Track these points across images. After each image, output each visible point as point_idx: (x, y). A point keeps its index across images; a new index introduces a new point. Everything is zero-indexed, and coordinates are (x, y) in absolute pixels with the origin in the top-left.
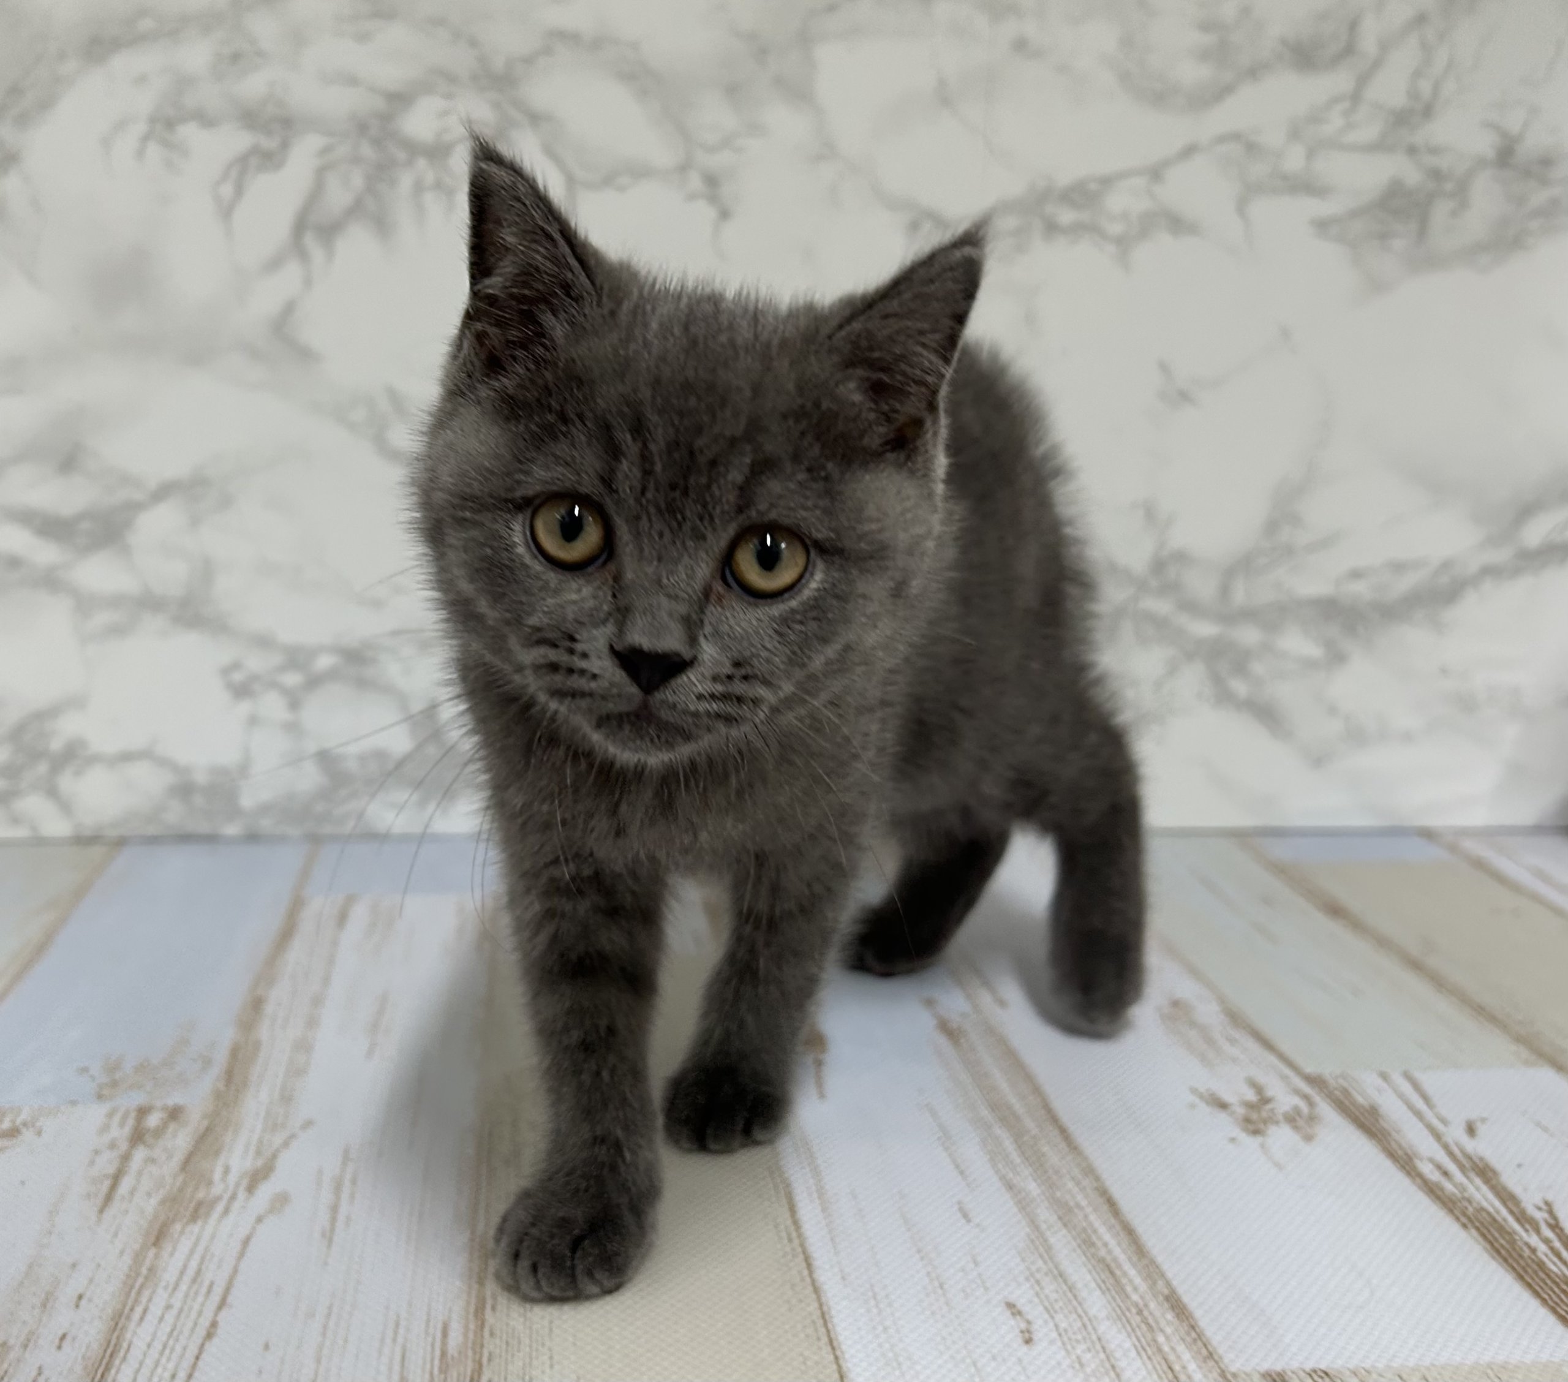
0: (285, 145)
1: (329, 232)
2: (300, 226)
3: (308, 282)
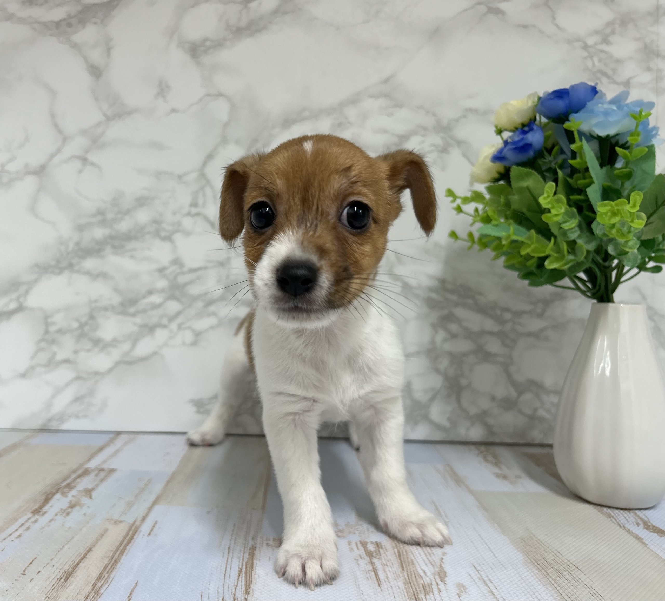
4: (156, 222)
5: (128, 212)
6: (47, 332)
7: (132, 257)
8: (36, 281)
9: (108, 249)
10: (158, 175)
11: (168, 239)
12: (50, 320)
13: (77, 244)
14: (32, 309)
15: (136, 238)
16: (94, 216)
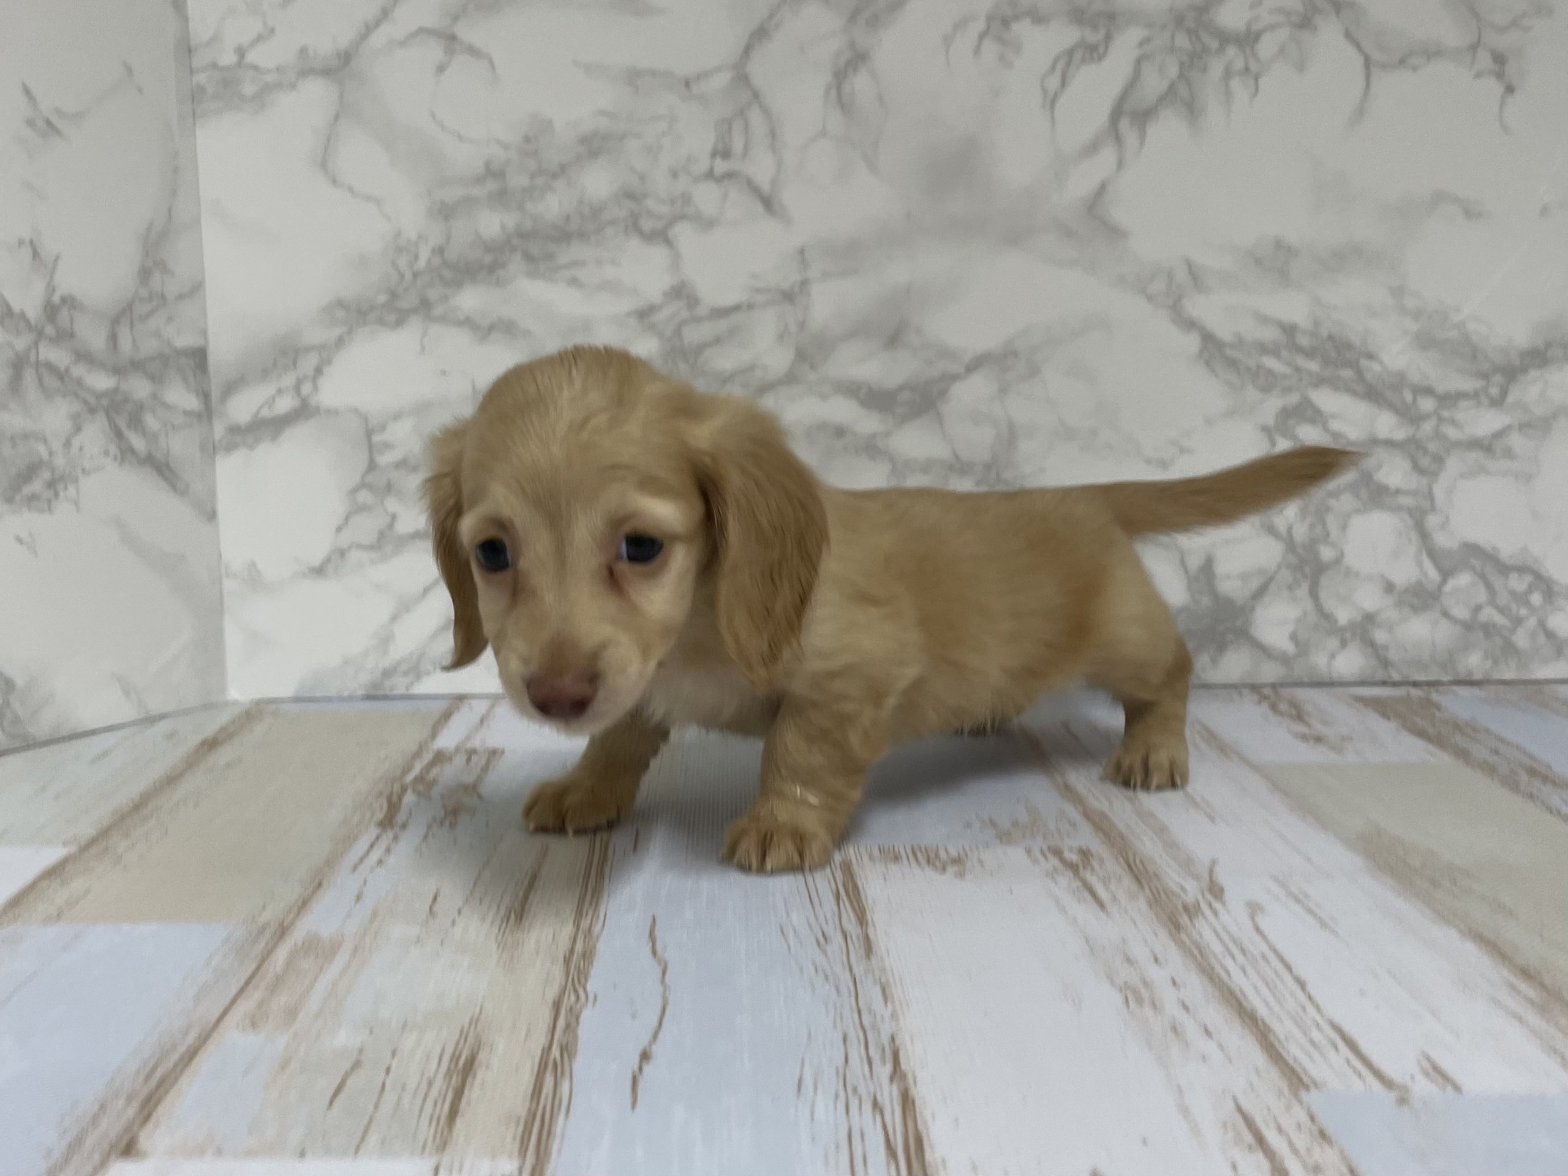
0: (1108, 38)
1: (1143, 117)
2: (1116, 114)
3: (1120, 164)
4: (630, 195)
5: (561, 171)
6: (372, 466)
7: (574, 282)
8: (340, 342)
9: (516, 264)
10: (634, 77)
11: (661, 236)
12: (377, 438)
13: (440, 251)
14: (333, 412)
15: (582, 236)
16: (479, 180)
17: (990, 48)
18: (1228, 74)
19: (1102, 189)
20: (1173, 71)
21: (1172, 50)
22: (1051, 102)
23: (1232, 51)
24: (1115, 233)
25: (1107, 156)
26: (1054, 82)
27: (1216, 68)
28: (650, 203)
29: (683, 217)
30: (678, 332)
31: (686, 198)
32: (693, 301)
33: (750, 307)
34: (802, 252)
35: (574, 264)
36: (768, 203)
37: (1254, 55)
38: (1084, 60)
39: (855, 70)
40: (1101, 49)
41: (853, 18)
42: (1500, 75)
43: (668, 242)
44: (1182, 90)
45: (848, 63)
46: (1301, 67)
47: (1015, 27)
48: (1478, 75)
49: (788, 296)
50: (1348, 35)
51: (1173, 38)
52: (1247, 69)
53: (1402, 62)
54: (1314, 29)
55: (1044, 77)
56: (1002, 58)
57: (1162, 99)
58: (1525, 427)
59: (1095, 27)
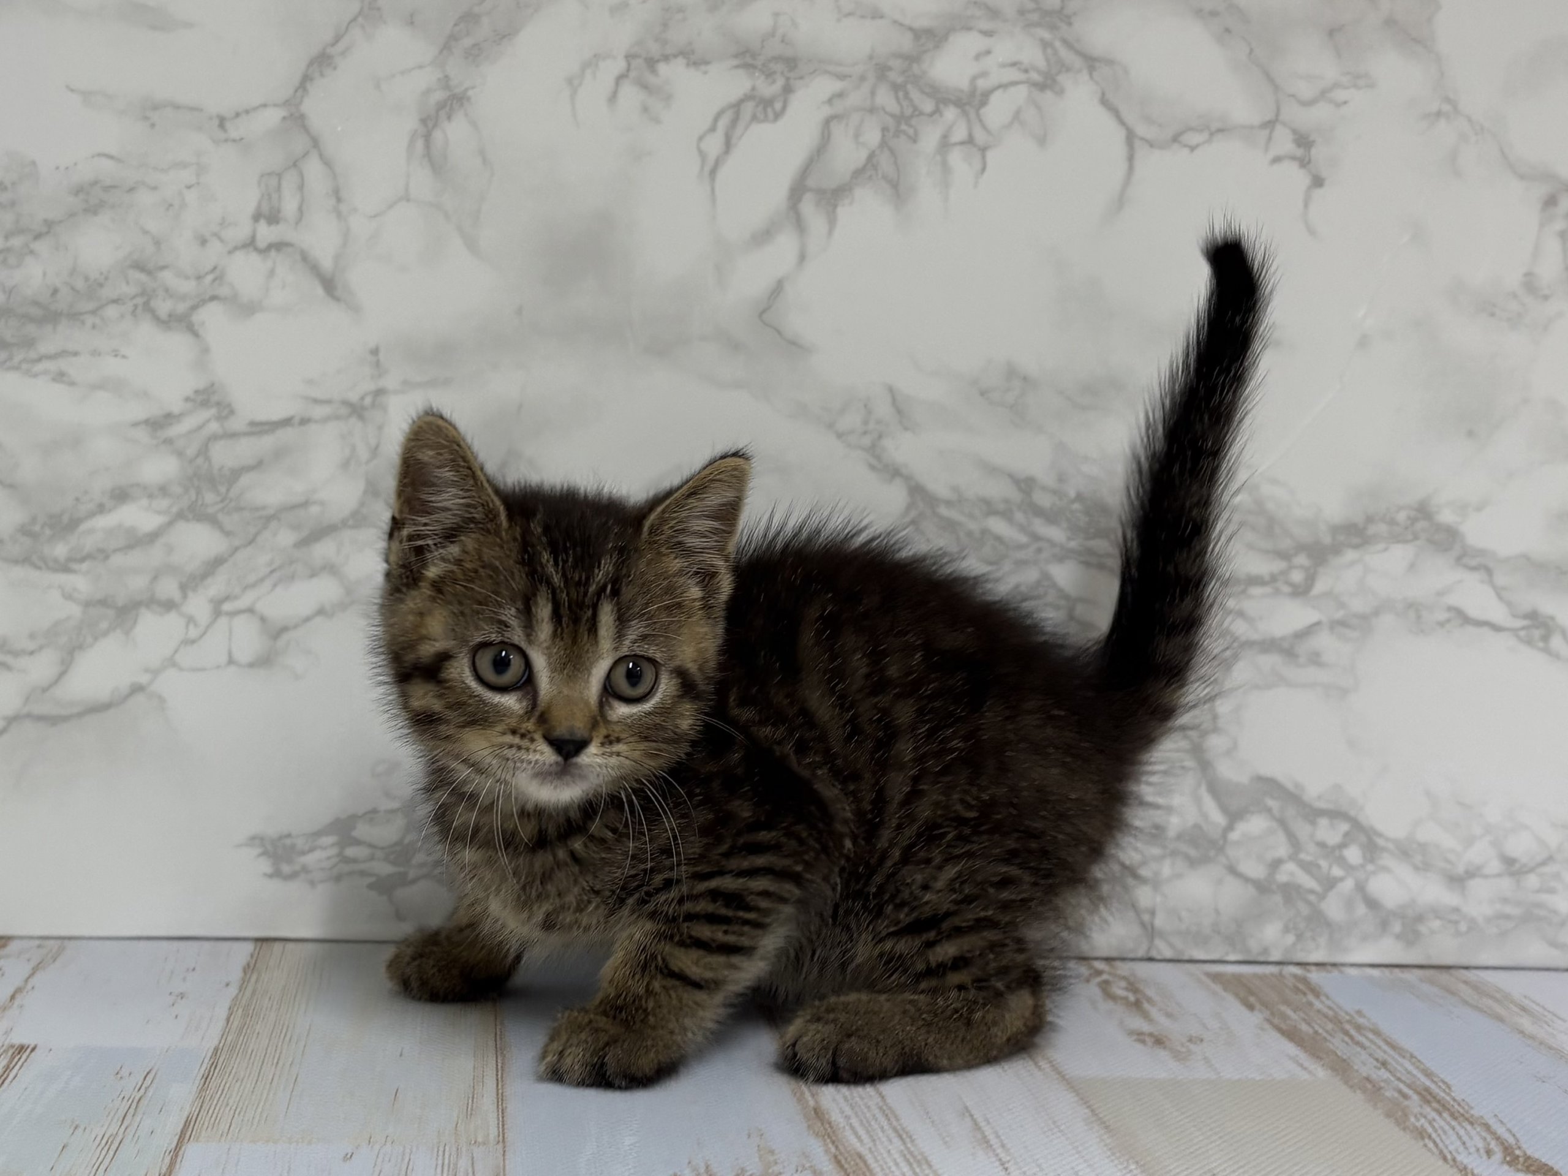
0: (788, 90)
1: (833, 198)
2: (797, 191)
3: (802, 257)
17: (630, 94)
18: (945, 145)
19: (778, 289)
20: (873, 136)
21: (872, 110)
22: (713, 172)
23: (950, 113)
24: (795, 347)
25: (786, 244)
26: (714, 145)
27: (930, 138)
28: (167, 277)
29: (214, 298)
30: (204, 451)
31: (218, 274)
32: (226, 410)
33: (304, 421)
34: (375, 352)
35: (63, 354)
36: (330, 285)
37: (981, 121)
38: (754, 118)
39: (449, 118)
40: (778, 106)
41: (446, 47)
42: (1304, 163)
43: (193, 331)
44: (884, 161)
45: (441, 106)
46: (1042, 141)
47: (662, 68)
48: (1277, 160)
49: (356, 410)
50: (1104, 102)
51: (873, 93)
52: (970, 141)
53: (1175, 139)
54: (1061, 92)
55: (701, 138)
56: (645, 109)
57: (858, 173)
58: (1338, 625)
59: (769, 75)
